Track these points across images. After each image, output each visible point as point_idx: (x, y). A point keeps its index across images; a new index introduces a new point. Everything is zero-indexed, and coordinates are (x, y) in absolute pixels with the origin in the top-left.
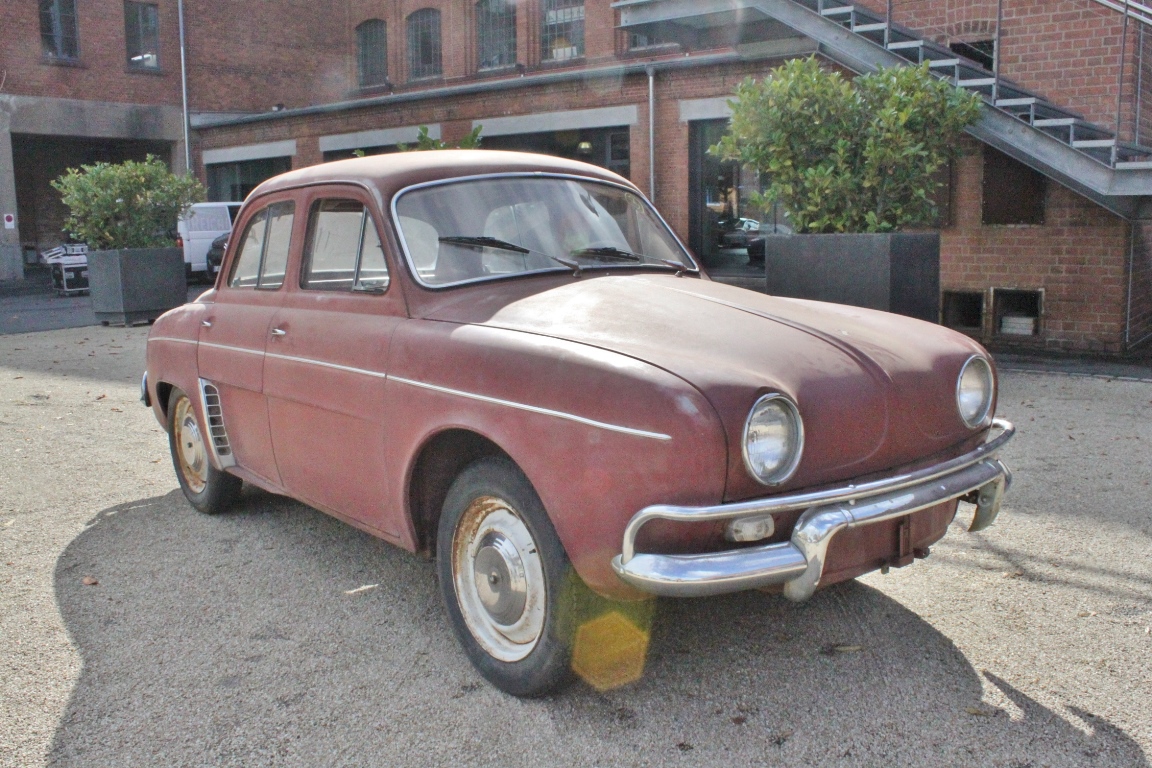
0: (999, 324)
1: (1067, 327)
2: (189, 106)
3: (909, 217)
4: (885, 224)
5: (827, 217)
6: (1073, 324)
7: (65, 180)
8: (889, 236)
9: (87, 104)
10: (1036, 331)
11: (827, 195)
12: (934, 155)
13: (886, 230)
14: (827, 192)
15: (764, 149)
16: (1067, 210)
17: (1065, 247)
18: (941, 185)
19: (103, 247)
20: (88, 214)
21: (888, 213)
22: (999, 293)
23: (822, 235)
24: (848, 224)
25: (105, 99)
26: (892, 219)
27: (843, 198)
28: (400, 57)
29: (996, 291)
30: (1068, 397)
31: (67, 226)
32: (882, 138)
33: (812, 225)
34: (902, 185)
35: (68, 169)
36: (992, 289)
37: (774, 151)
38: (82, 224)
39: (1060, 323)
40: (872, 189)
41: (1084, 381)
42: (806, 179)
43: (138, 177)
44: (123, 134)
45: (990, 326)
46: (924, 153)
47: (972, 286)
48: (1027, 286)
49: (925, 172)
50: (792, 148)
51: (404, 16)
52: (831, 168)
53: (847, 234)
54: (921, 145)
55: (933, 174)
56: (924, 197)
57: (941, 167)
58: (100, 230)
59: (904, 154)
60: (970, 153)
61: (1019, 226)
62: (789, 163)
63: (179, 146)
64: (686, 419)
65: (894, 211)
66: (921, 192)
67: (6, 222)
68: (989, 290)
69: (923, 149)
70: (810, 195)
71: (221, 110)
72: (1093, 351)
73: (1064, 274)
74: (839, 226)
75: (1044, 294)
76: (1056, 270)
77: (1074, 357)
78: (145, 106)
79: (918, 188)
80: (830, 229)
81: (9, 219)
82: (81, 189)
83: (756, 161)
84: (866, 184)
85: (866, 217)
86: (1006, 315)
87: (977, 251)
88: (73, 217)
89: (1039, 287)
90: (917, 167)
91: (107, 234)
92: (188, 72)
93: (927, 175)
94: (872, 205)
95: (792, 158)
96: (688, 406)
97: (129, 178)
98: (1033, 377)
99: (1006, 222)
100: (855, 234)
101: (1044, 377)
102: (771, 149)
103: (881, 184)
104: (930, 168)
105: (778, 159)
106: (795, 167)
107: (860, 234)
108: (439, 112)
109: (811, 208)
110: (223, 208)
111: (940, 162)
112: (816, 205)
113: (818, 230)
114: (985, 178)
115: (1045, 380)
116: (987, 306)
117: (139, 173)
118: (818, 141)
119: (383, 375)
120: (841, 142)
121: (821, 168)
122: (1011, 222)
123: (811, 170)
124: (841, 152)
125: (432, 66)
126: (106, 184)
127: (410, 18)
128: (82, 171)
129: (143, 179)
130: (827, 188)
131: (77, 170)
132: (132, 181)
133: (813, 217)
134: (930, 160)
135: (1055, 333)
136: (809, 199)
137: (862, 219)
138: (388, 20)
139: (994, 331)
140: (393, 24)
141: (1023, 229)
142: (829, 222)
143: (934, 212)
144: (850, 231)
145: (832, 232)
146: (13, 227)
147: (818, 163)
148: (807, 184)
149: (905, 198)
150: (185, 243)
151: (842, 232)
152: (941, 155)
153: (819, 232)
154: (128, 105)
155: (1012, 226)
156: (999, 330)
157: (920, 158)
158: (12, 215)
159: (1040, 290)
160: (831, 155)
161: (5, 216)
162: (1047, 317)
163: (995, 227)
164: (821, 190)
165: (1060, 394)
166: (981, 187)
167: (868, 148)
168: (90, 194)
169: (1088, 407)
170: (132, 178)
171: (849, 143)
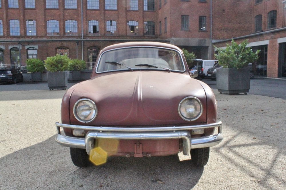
2: (212, 38)
9: (190, 39)
25: (193, 37)
28: (265, 24)
44: (197, 45)
51: (267, 13)
63: (209, 47)
71: (220, 39)
78: (202, 39)
92: (212, 30)
108: (269, 37)
110: (214, 61)
125: (274, 25)
127: (268, 13)
138: (263, 15)
140: (264, 15)
150: (204, 69)
154: (198, 39)
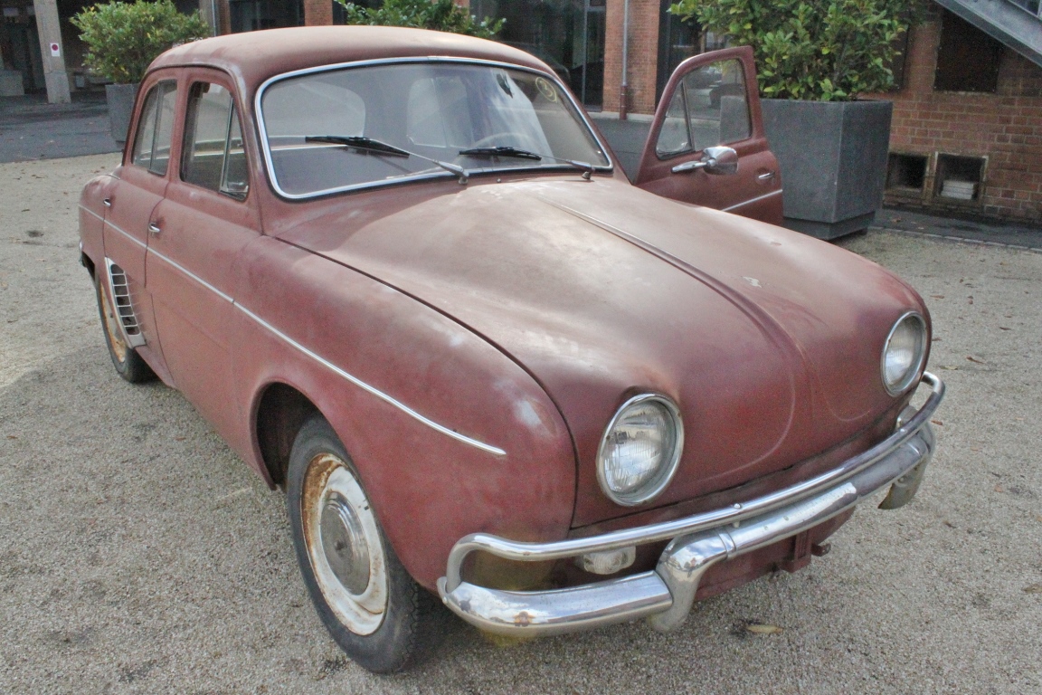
0: (939, 188)
1: (1007, 194)
3: (865, 85)
4: (840, 93)
5: (782, 82)
6: (1013, 192)
7: (82, 17)
8: (844, 105)
10: (975, 196)
11: (784, 61)
12: (896, 23)
13: (841, 99)
14: (784, 57)
15: (724, 10)
16: (1021, 81)
17: (1013, 116)
18: (899, 53)
19: (120, 82)
20: (105, 49)
21: (843, 80)
22: (943, 158)
23: (777, 101)
24: (803, 91)
26: (847, 87)
27: (800, 64)
29: (940, 156)
30: (1006, 275)
31: (87, 62)
32: (845, 5)
33: (768, 90)
34: (861, 53)
35: (84, 8)
36: (937, 154)
37: (734, 14)
38: (99, 60)
39: (1000, 190)
40: (830, 56)
41: (1022, 256)
42: (764, 42)
43: (148, 16)
45: (931, 189)
46: (886, 22)
47: (917, 150)
48: (971, 153)
49: (884, 39)
50: (753, 11)
52: (791, 34)
53: (800, 100)
54: (884, 13)
55: (893, 42)
56: (881, 66)
57: (900, 34)
58: (116, 65)
59: (866, 22)
60: (930, 18)
61: (970, 94)
62: (748, 26)
64: (525, 432)
65: (850, 79)
66: (879, 61)
67: (53, 51)
68: (933, 154)
69: (885, 18)
70: (767, 60)
72: (1031, 219)
73: (1009, 143)
74: (794, 91)
75: (987, 162)
76: (1002, 139)
77: (1011, 223)
79: (876, 56)
80: (785, 95)
81: (55, 48)
82: (96, 26)
83: (716, 23)
84: (825, 51)
85: (822, 84)
86: (948, 178)
87: (926, 116)
88: (91, 52)
89: (983, 154)
90: (877, 34)
91: (123, 69)
93: (884, 43)
94: (828, 72)
95: (752, 21)
96: (529, 413)
97: (139, 17)
98: (971, 248)
99: (957, 88)
100: (809, 102)
101: (982, 249)
102: (732, 11)
103: (840, 51)
104: (889, 36)
105: (738, 21)
106: (754, 30)
107: (814, 102)
109: (768, 73)
111: (900, 29)
112: (773, 70)
113: (774, 96)
114: (941, 44)
115: (983, 253)
116: (930, 170)
117: (149, 13)
118: (779, 5)
119: (231, 300)
120: (802, 7)
121: (780, 33)
122: (964, 89)
123: (770, 35)
124: (802, 17)
126: (118, 22)
128: (97, 10)
129: (153, 19)
130: (785, 54)
131: (93, 8)
132: (143, 20)
133: (768, 82)
134: (890, 27)
135: (994, 200)
136: (766, 63)
137: (817, 85)
139: (934, 194)
141: (973, 96)
142: (783, 88)
143: (890, 79)
144: (804, 98)
145: (787, 98)
146: (59, 55)
147: (777, 28)
148: (765, 49)
149: (861, 65)
151: (796, 98)
152: (902, 22)
153: (774, 97)
155: (963, 93)
156: (940, 193)
157: (881, 26)
158: (57, 44)
159: (984, 157)
160: (792, 20)
161: (52, 44)
162: (988, 183)
163: (946, 93)
164: (779, 56)
165: (998, 271)
166: (936, 54)
167: (830, 16)
168: (104, 31)
169: (1026, 289)
170: (143, 16)
171: (811, 9)
